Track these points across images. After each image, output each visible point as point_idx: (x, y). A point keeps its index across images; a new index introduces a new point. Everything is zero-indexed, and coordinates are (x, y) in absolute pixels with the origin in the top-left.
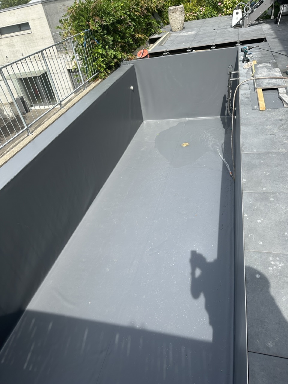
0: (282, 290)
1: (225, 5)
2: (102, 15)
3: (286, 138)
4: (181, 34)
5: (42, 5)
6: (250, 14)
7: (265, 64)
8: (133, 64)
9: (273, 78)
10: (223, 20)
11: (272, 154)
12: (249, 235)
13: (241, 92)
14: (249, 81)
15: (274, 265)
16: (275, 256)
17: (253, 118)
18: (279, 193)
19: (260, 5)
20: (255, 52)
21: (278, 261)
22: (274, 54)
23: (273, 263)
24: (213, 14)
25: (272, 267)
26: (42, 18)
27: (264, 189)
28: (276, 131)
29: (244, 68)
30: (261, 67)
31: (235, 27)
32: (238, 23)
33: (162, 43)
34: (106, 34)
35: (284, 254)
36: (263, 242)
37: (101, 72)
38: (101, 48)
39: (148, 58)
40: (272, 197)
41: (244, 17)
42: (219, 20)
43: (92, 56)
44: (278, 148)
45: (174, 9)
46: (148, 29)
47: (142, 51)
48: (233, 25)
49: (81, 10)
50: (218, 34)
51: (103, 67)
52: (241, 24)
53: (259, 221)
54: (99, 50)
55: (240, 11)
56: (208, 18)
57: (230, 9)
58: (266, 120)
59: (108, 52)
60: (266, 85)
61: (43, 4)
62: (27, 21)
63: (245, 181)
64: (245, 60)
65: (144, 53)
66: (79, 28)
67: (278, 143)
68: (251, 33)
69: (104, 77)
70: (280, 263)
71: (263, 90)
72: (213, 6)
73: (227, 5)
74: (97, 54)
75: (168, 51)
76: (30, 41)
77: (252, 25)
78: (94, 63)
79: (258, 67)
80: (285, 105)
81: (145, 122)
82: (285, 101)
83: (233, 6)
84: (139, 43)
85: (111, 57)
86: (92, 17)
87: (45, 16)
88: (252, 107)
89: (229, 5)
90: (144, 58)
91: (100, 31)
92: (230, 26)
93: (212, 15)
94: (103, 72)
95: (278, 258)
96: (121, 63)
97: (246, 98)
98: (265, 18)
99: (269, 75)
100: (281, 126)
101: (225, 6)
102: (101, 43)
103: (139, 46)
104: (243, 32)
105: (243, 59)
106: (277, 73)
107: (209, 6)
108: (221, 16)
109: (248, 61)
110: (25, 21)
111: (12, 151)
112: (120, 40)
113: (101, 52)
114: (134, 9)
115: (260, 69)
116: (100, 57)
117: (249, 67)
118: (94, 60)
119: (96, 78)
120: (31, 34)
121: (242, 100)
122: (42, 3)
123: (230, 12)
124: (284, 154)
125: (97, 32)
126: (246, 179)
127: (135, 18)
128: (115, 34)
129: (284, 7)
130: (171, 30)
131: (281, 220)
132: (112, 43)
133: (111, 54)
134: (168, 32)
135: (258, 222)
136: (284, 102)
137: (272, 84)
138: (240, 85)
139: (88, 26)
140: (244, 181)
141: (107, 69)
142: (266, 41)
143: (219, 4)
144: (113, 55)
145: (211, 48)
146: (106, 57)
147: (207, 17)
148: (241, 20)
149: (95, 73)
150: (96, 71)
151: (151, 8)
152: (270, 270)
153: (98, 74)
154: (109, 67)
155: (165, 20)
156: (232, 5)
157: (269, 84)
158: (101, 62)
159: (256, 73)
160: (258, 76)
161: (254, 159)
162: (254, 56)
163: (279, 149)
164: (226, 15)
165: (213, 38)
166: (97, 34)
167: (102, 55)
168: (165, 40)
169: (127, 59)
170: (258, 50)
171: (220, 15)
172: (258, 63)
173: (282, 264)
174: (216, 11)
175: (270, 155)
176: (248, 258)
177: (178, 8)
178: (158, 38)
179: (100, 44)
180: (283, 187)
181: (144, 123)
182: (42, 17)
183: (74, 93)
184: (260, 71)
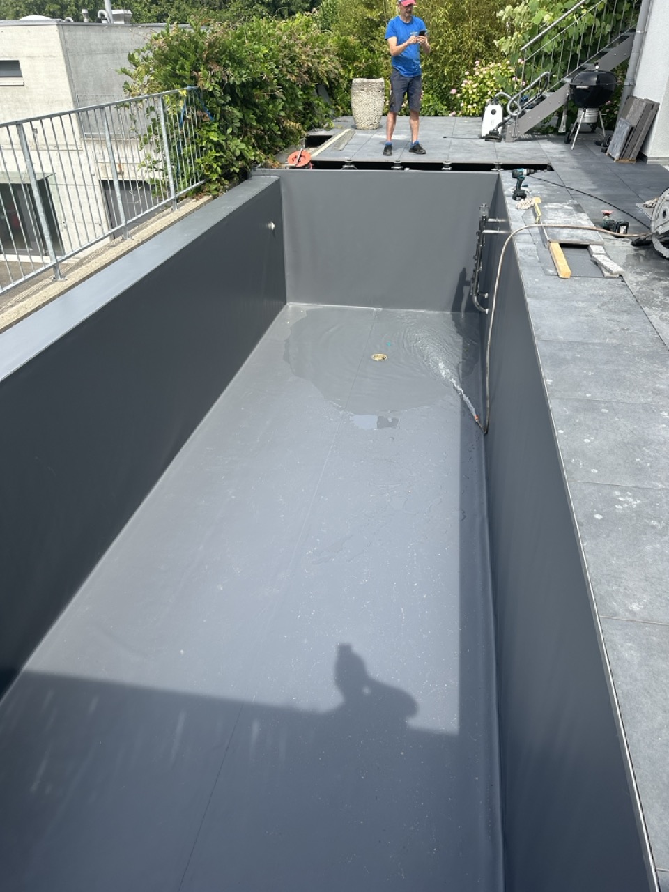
0: (644, 536)
1: (464, 95)
2: (227, 62)
3: (615, 323)
4: (376, 136)
5: (58, 28)
6: (520, 116)
7: (559, 204)
8: (276, 178)
9: (578, 228)
10: (460, 124)
11: (593, 344)
12: (572, 459)
13: (518, 246)
14: (531, 230)
15: (625, 502)
16: (624, 490)
17: (549, 288)
18: (616, 402)
19: (537, 104)
20: (533, 184)
21: (629, 497)
22: (573, 192)
23: (621, 499)
24: (438, 111)
25: (622, 505)
26: (54, 57)
27: (588, 395)
28: (595, 311)
29: (517, 208)
30: (551, 209)
31: (487, 138)
32: (494, 130)
33: (339, 147)
34: (229, 104)
35: (639, 488)
36: (598, 470)
37: (210, 182)
38: (217, 130)
39: (311, 170)
40: (605, 408)
41: (507, 121)
42: (453, 124)
43: (197, 144)
44: (602, 337)
45: (366, 83)
46: (307, 115)
47: (298, 153)
48: (484, 135)
49: (180, 44)
50: (455, 146)
51: (216, 171)
52: (500, 133)
53: (587, 441)
54: (212, 133)
55: (499, 108)
56: (429, 115)
57: (475, 105)
58: (574, 294)
59: (228, 142)
60: (567, 238)
61: (61, 27)
62: (17, 57)
63: (551, 381)
64: (519, 195)
65: (302, 159)
66: (173, 79)
67: (602, 329)
68: (520, 152)
69: (215, 193)
70: (634, 500)
71: (563, 246)
72: (439, 93)
73: (468, 96)
74: (205, 142)
75: (353, 163)
76: (18, 103)
77: (520, 140)
78: (197, 160)
79: (545, 208)
80: (606, 273)
81: (290, 305)
82: (605, 268)
83: (480, 101)
84: (288, 139)
85: (233, 153)
86: (207, 62)
87: (61, 54)
88: (544, 270)
89: (474, 96)
90: (303, 167)
91: (219, 95)
92: (476, 136)
93: (436, 112)
94: (214, 182)
95: (629, 493)
96: (253, 173)
97: (530, 256)
98: (543, 131)
99: (569, 223)
100: (603, 305)
101: (465, 99)
102: (218, 119)
103: (287, 145)
104: (506, 149)
105: (515, 192)
106: (584, 220)
107: (431, 92)
108: (454, 116)
109: (524, 196)
110: (11, 57)
111: (22, 307)
112: (255, 124)
113: (215, 139)
114: (286, 66)
115: (550, 211)
116: (213, 148)
117: (527, 207)
118: (198, 154)
119: (198, 192)
120: (22, 87)
121: (524, 259)
122: (58, 25)
123: (474, 111)
124: (615, 347)
125: (212, 95)
126: (552, 379)
127: (287, 86)
128: (245, 110)
129: (587, 113)
130: (355, 127)
131: (626, 441)
132: (239, 125)
133: (234, 147)
134: (346, 128)
135: (584, 442)
136: (603, 269)
137: (577, 236)
138: (514, 235)
139: (195, 80)
140: (548, 382)
141: (223, 179)
142: (551, 169)
143: (453, 91)
144: (239, 149)
145: (443, 168)
146: (224, 152)
147: (426, 114)
148: (499, 125)
149: (197, 182)
150: (199, 177)
151: (317, 73)
152: (618, 509)
153: (204, 184)
154: (227, 175)
155: (339, 105)
156: (479, 97)
157: (572, 236)
158: (213, 160)
159: (544, 216)
160: (548, 222)
161: (561, 350)
162: (534, 192)
163: (605, 339)
164: (464, 115)
165: (447, 152)
166: (211, 99)
167: (218, 146)
168: (343, 141)
169: (265, 166)
170: (537, 183)
171: (454, 113)
172: (545, 201)
173: (638, 502)
174: (445, 105)
175: (591, 346)
176: (576, 492)
177: (373, 83)
178: (329, 137)
179: (215, 122)
180: (622, 394)
181: (288, 307)
182: (54, 55)
183: (108, 238)
184: (551, 214)
